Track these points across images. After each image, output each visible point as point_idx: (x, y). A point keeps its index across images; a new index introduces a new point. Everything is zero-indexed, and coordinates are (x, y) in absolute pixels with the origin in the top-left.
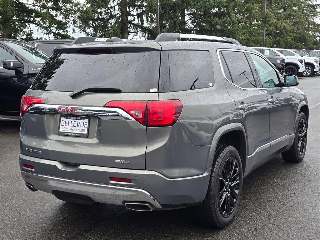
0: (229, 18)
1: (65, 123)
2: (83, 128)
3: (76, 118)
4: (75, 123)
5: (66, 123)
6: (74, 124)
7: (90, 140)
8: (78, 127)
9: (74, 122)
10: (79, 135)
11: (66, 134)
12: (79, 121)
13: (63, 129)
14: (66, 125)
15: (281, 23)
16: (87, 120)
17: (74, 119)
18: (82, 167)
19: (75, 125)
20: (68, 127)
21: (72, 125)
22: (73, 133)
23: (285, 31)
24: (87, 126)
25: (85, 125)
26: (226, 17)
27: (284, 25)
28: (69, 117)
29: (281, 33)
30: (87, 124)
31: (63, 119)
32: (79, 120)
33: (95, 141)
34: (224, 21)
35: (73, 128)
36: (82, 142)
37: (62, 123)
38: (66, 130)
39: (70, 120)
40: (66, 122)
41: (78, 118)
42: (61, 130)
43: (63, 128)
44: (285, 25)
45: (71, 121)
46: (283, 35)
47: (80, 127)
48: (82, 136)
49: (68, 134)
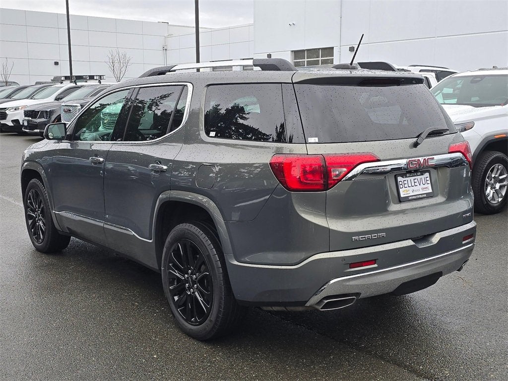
1: (403, 184)
2: (426, 185)
3: (416, 175)
4: (415, 181)
7: (436, 199)
8: (420, 185)
10: (425, 195)
11: (411, 198)
12: (419, 177)
13: (405, 193)
14: (406, 186)
16: (427, 175)
17: (414, 176)
19: (416, 184)
20: (408, 188)
21: (413, 184)
24: (429, 182)
25: (427, 181)
28: (407, 175)
30: (428, 179)
31: (399, 179)
32: (420, 175)
33: (440, 199)
35: (415, 188)
37: (400, 184)
38: (408, 193)
39: (408, 179)
40: (405, 182)
41: (418, 174)
42: (402, 195)
43: (404, 191)
45: (410, 179)
47: (422, 186)
48: (428, 196)
49: (413, 197)
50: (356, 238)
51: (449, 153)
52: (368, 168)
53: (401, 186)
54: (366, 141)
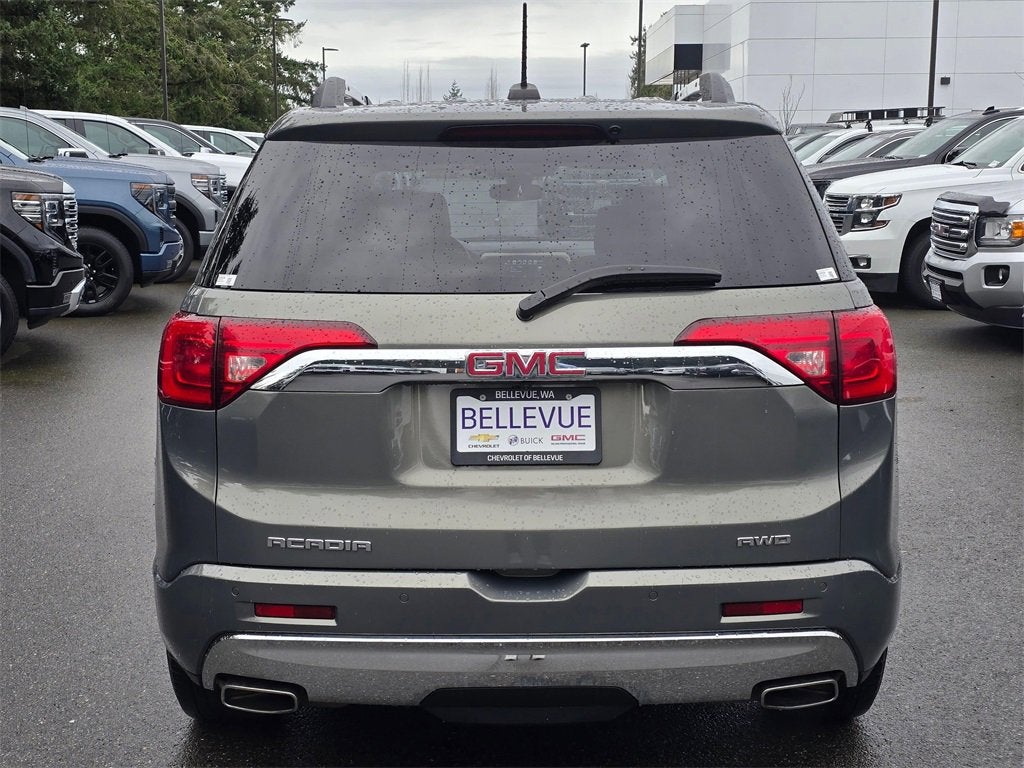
0: (48, 21)
1: (478, 418)
2: (575, 430)
3: (534, 396)
4: (529, 413)
5: (482, 418)
6: (526, 417)
7: (614, 472)
8: (547, 426)
9: (525, 409)
10: (560, 458)
11: (496, 457)
12: (548, 405)
13: (475, 443)
14: (486, 423)
15: (199, 51)
16: (588, 400)
17: (525, 399)
18: (595, 580)
19: (530, 422)
20: (495, 431)
21: (518, 422)
22: (528, 453)
23: (212, 78)
24: (591, 421)
25: (580, 417)
26: (38, 19)
27: (209, 58)
28: (498, 394)
29: (199, 82)
30: (591, 412)
31: (463, 402)
32: (551, 399)
34: (33, 34)
35: (522, 433)
36: (577, 483)
37: (464, 418)
38: (491, 443)
39: (504, 405)
40: (486, 413)
41: (545, 395)
42: (462, 447)
43: (472, 438)
44: (211, 56)
45: (508, 408)
46: (204, 88)
47: (556, 428)
48: (573, 460)
49: (506, 458)
50: (278, 539)
51: (678, 343)
52: (322, 362)
53: (469, 423)
54: (359, 292)
